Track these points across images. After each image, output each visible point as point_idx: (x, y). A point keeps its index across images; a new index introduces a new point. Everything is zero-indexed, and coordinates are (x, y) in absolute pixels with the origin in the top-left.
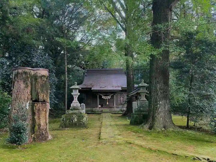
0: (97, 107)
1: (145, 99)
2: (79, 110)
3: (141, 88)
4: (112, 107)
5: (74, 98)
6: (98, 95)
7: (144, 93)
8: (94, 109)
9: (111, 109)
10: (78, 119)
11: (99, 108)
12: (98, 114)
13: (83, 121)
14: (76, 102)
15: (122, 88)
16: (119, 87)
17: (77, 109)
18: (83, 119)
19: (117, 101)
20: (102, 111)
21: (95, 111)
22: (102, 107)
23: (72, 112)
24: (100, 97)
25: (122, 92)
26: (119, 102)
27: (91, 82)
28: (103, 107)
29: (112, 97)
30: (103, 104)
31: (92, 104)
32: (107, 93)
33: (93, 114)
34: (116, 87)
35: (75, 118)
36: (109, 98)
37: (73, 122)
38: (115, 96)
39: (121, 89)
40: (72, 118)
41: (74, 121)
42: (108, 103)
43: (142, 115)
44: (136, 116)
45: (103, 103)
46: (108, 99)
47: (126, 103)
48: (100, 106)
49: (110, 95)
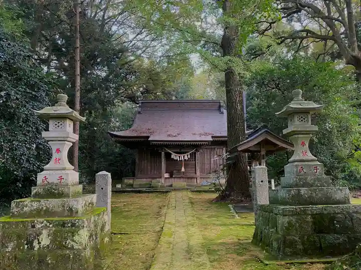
0: (161, 178)
1: (310, 156)
2: (67, 196)
3: (296, 119)
4: (192, 178)
5: (54, 151)
6: (163, 153)
7: (307, 133)
8: (154, 182)
9: (190, 180)
10: (54, 237)
11: (164, 180)
12: (163, 192)
13: (76, 247)
14: (58, 166)
15: (212, 137)
16: (206, 134)
17: (61, 195)
18: (76, 238)
19: (203, 164)
20: (171, 186)
21: (156, 187)
22: (171, 176)
23: (35, 205)
24: (168, 156)
25: (213, 147)
26: (207, 166)
27: (148, 125)
28: (174, 178)
29: (193, 156)
30: (175, 171)
31: (151, 171)
32: (181, 147)
33: (152, 192)
34: (201, 135)
35: (41, 234)
36: (186, 158)
37: (32, 247)
38: (198, 155)
39: (211, 140)
40: (30, 231)
41: (35, 244)
42: (183, 169)
43: (309, 219)
44: (286, 219)
45: (173, 169)
46: (185, 160)
47: (225, 168)
48: (167, 175)
49: (187, 152)
